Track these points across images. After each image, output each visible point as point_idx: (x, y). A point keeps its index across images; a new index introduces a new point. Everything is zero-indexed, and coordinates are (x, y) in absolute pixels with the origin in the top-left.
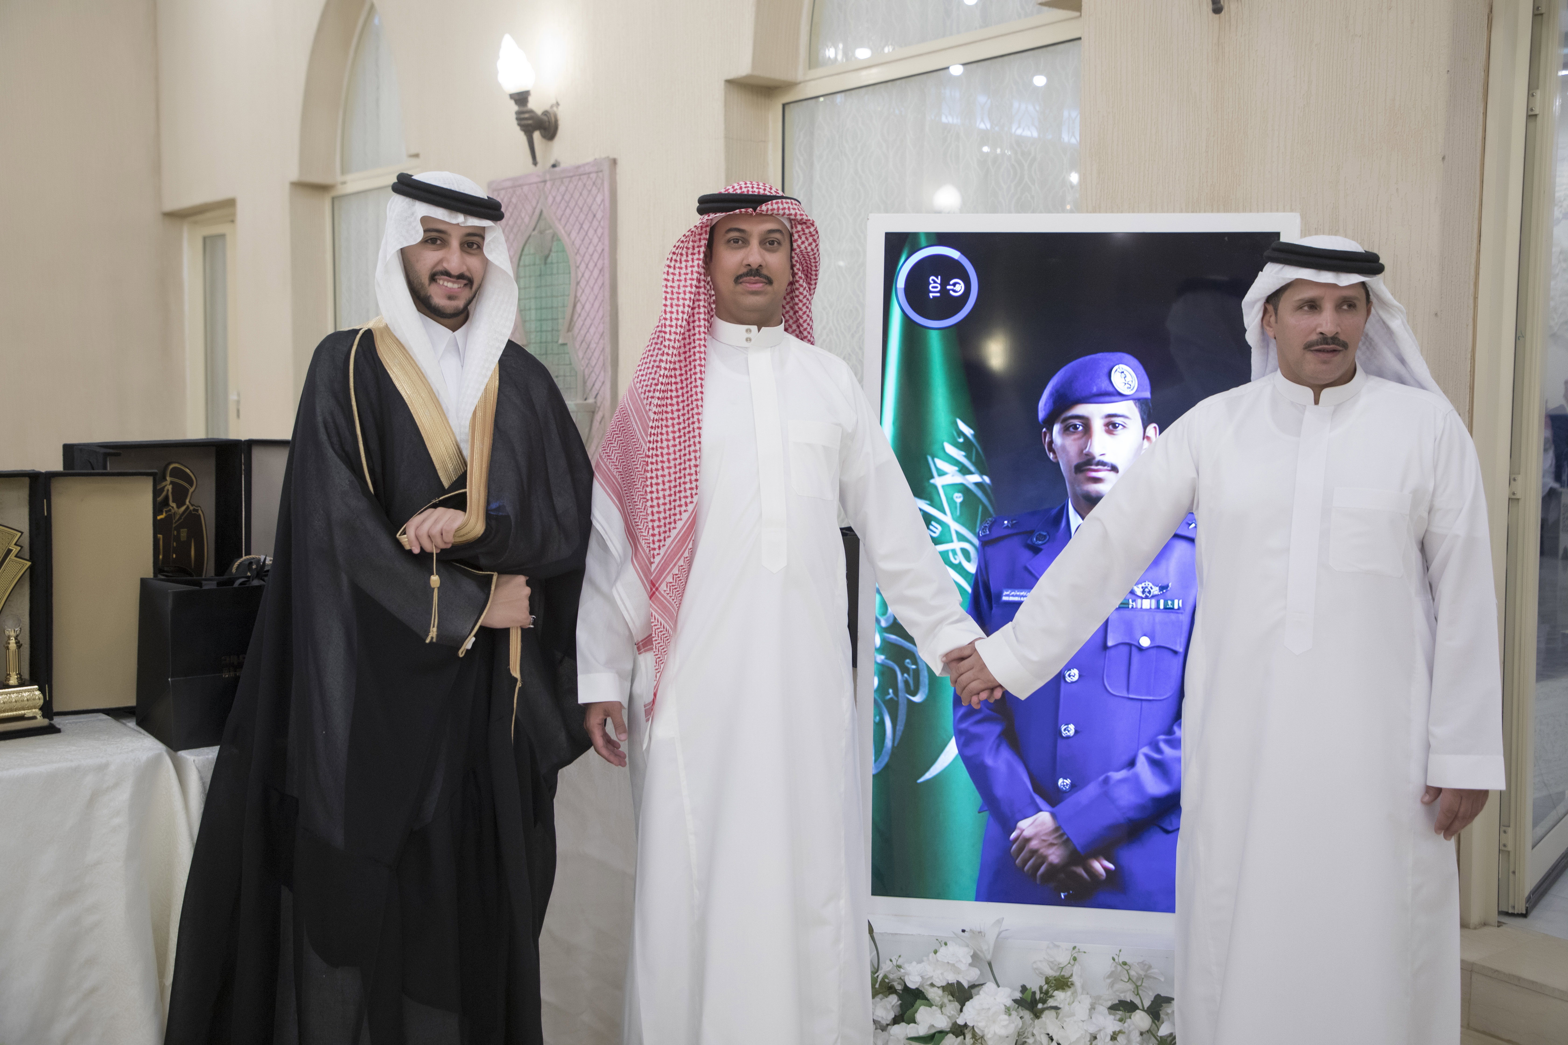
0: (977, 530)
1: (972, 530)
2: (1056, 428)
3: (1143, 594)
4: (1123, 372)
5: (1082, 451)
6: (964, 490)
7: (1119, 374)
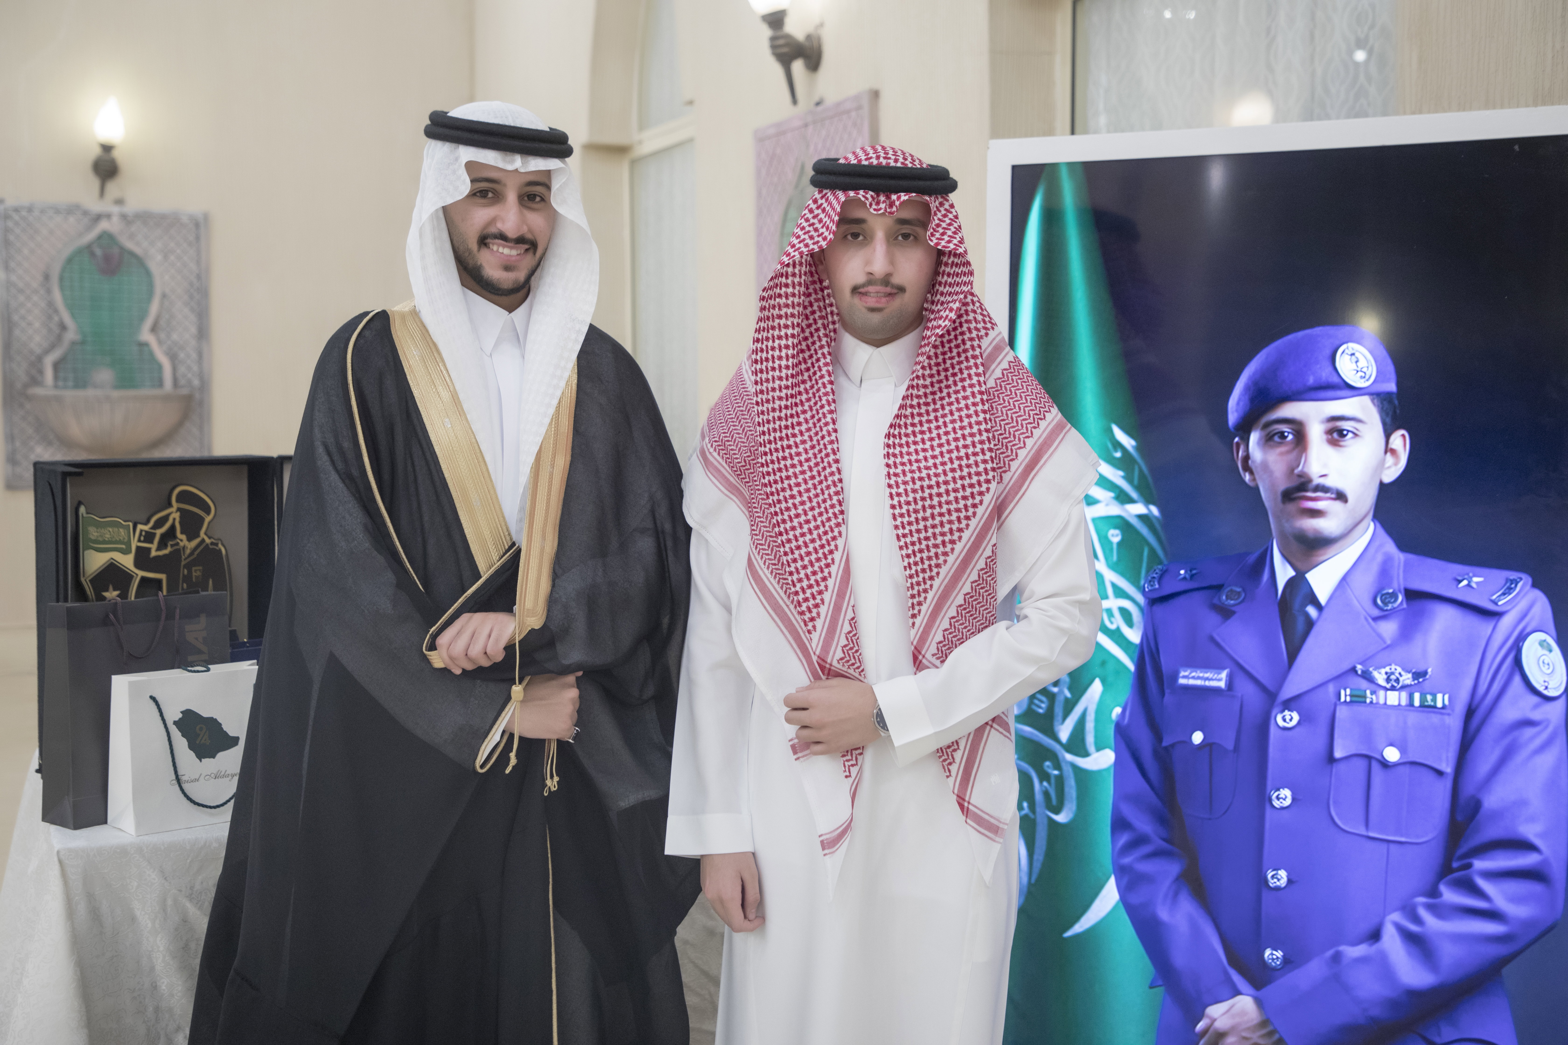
0: (1142, 582)
1: (1135, 582)
2: (1254, 437)
3: (1388, 683)
4: (1353, 354)
5: (1292, 470)
6: (1123, 524)
7: (1346, 358)
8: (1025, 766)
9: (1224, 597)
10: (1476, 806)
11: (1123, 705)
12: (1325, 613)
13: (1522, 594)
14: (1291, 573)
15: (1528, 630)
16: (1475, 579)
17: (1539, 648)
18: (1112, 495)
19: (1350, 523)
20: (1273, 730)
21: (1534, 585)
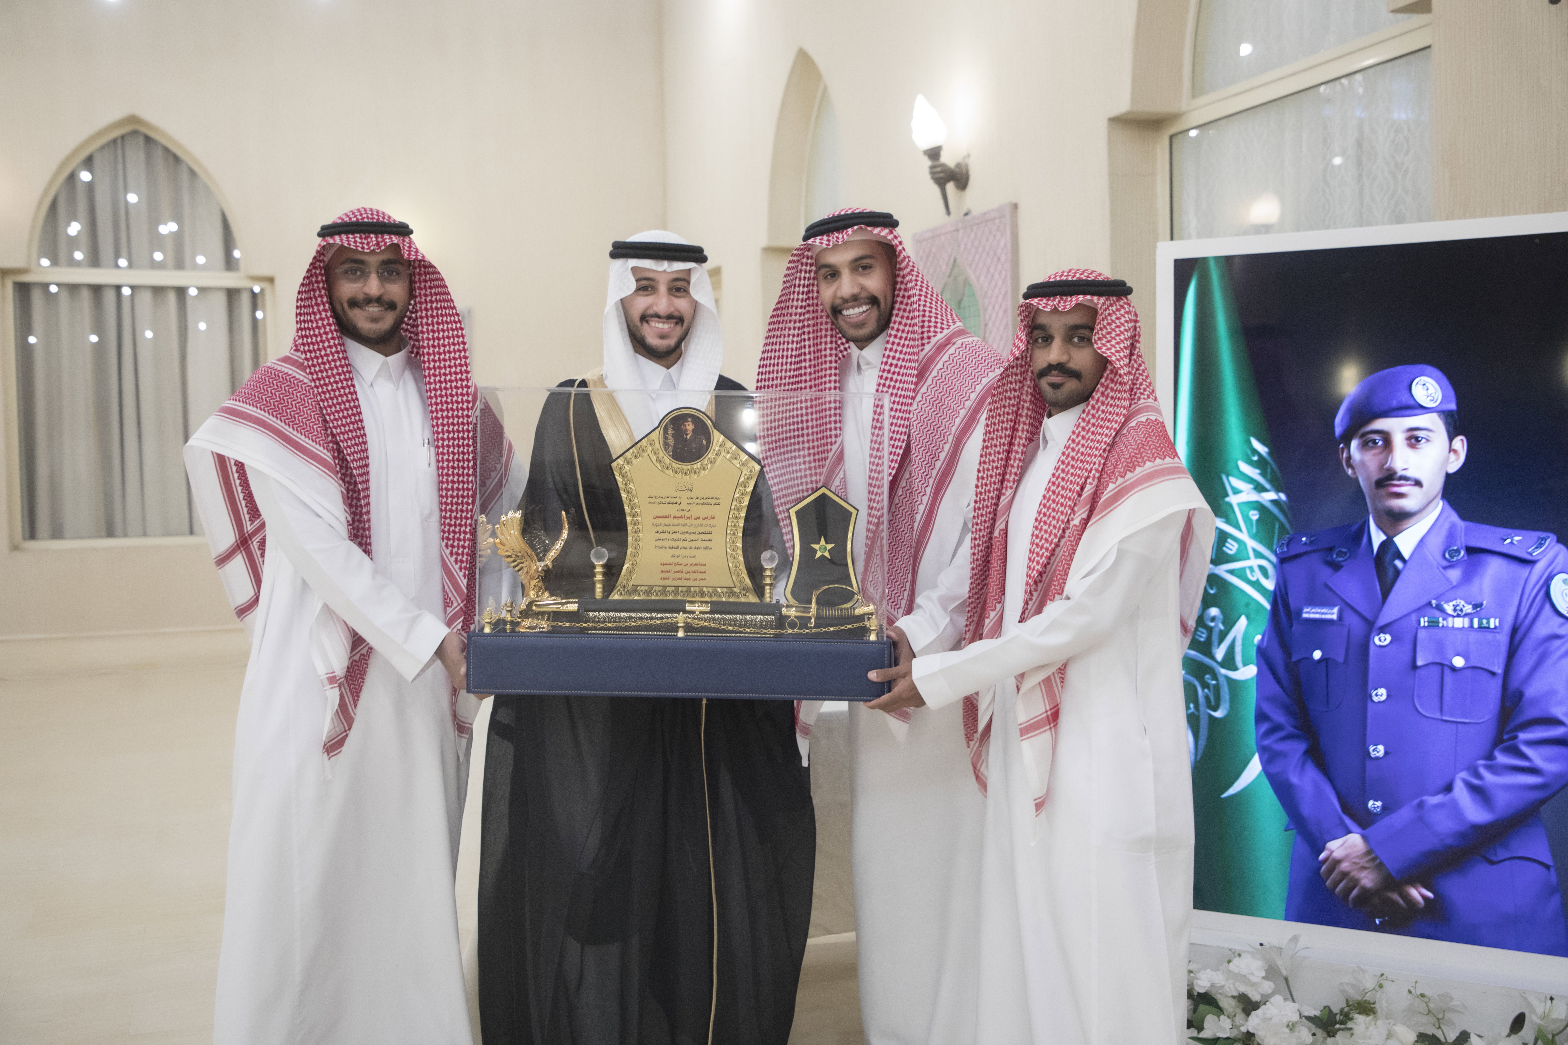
1: (1269, 546)
2: (1354, 444)
3: (1455, 612)
4: (1424, 385)
5: (1381, 466)
6: (1260, 507)
7: (1420, 387)
8: (1191, 678)
9: (1335, 556)
10: (1520, 695)
11: (1262, 633)
12: (1409, 564)
13: (1549, 548)
14: (1383, 537)
15: (1555, 572)
16: (1516, 538)
17: (1563, 585)
18: (1251, 486)
19: (1425, 501)
20: (1372, 648)
21: (1559, 541)
